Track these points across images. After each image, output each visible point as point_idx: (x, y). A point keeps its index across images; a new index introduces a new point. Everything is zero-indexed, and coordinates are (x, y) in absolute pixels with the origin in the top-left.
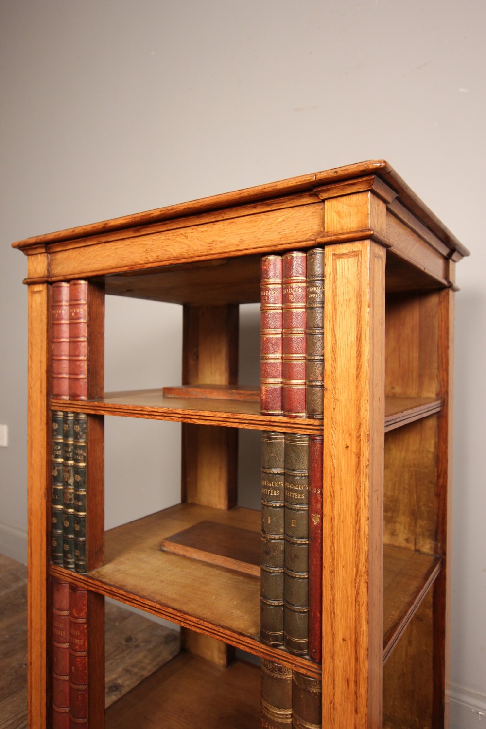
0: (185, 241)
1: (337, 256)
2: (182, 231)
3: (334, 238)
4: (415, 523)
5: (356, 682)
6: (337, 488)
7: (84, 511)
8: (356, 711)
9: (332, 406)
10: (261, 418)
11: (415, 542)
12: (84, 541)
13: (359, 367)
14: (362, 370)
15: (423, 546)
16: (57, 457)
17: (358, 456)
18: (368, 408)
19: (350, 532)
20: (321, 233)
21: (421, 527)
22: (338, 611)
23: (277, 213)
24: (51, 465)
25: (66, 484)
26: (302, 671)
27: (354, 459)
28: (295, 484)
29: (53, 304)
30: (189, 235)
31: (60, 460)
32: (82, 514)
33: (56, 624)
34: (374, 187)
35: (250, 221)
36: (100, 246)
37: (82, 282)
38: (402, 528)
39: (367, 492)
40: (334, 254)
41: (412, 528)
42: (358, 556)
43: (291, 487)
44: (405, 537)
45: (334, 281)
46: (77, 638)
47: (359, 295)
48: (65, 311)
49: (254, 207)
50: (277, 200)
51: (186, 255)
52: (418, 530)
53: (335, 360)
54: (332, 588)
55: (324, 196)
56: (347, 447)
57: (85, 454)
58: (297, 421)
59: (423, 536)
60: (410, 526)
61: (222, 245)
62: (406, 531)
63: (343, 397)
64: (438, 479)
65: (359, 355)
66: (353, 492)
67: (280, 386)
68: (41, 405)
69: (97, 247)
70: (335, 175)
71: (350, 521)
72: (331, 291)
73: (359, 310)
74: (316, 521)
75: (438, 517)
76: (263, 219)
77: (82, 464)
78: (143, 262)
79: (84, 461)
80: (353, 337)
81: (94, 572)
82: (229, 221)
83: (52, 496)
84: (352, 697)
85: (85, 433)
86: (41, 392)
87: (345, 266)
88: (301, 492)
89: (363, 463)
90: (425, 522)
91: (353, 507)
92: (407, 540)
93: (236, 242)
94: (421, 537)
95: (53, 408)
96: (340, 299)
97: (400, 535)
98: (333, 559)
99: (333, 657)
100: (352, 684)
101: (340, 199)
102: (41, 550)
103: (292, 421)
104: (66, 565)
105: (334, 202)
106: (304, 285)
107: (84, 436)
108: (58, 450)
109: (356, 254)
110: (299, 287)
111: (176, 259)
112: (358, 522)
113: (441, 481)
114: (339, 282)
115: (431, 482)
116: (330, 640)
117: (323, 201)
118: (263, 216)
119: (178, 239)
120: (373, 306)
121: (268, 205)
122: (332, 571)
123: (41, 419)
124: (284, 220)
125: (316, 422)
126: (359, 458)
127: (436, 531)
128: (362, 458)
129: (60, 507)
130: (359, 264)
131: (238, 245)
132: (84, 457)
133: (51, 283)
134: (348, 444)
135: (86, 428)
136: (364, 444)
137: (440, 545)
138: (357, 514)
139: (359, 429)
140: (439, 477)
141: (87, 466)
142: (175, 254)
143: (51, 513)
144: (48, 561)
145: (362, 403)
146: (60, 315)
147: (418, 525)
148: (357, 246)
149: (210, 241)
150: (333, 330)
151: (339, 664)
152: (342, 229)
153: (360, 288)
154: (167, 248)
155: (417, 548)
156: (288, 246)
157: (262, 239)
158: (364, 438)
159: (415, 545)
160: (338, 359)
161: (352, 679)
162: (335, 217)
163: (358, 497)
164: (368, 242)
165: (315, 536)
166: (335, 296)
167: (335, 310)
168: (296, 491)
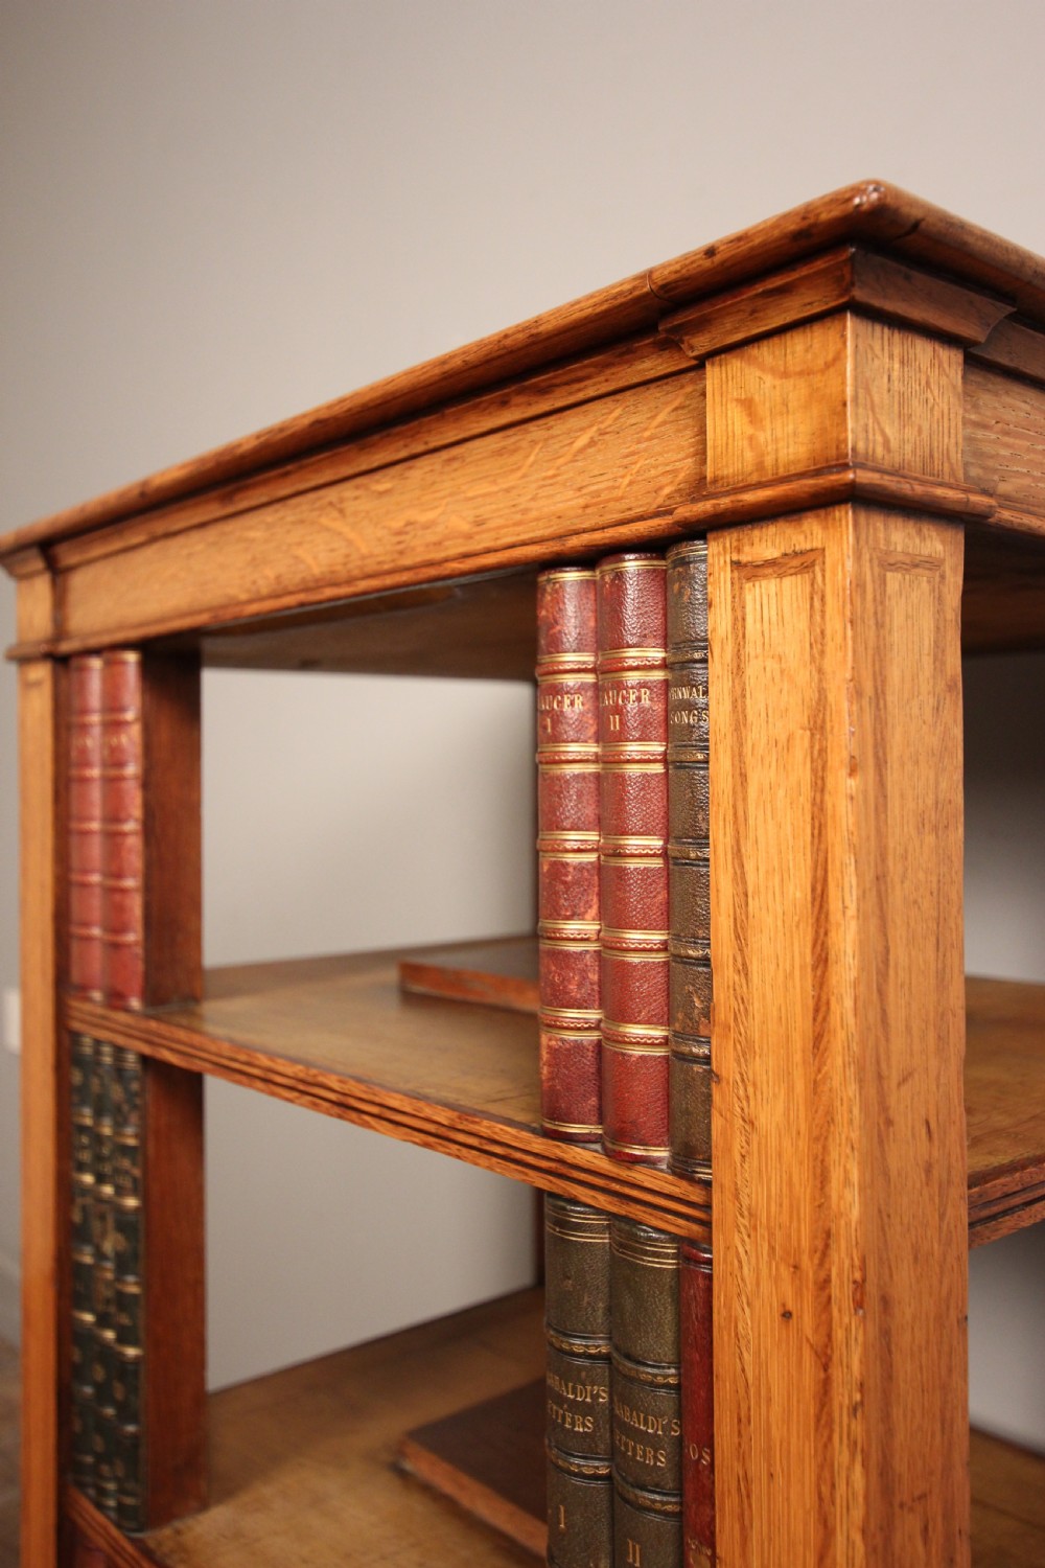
0: (339, 525)
1: (749, 572)
2: (331, 494)
3: (725, 502)
6: (757, 1468)
7: (136, 1345)
9: (738, 1143)
10: (539, 1145)
12: (135, 1437)
13: (820, 1009)
14: (834, 1019)
16: (81, 1167)
17: (824, 1360)
18: (855, 1176)
20: (699, 487)
23: (573, 420)
24: (65, 1190)
25: (97, 1253)
27: (810, 1369)
29: (65, 719)
30: (350, 507)
31: (88, 1179)
32: (131, 1352)
34: (859, 294)
35: (499, 453)
36: (155, 547)
37: (132, 657)
39: (858, 1514)
40: (737, 565)
43: (628, 1415)
45: (738, 670)
47: (818, 726)
48: (93, 741)
49: (504, 403)
50: (560, 375)
51: (343, 573)
53: (744, 971)
55: (701, 343)
56: (787, 1315)
57: (137, 1172)
58: (640, 1175)
61: (431, 537)
63: (771, 1114)
65: (822, 960)
66: (810, 1500)
67: (594, 1036)
68: (45, 1012)
69: (149, 552)
70: (707, 263)
72: (727, 706)
73: (820, 785)
76: (534, 442)
77: (131, 1202)
78: (243, 596)
79: (135, 1193)
80: (798, 890)
81: (167, 1531)
82: (445, 455)
85: (135, 1107)
86: (44, 973)
87: (771, 612)
88: (656, 1444)
89: (841, 1394)
93: (465, 527)
95: (69, 1024)
96: (756, 735)
101: (754, 351)
102: (46, 1434)
103: (624, 1173)
104: (98, 1496)
105: (735, 365)
106: (658, 676)
107: (133, 1118)
108: (84, 1148)
109: (804, 562)
110: (643, 685)
111: (320, 583)
114: (752, 670)
117: (700, 364)
118: (535, 431)
119: (324, 521)
120: (881, 765)
121: (544, 391)
123: (44, 1051)
124: (592, 443)
125: (696, 1195)
126: (826, 1367)
128: (837, 1373)
129: (88, 1318)
130: (817, 597)
131: (469, 537)
132: (135, 1180)
133: (63, 661)
134: (790, 1306)
135: (136, 1094)
136: (844, 1317)
139: (824, 1253)
141: (141, 1211)
142: (316, 571)
145: (834, 1155)
146: (84, 751)
148: (807, 534)
149: (397, 524)
150: (738, 853)
152: (760, 466)
153: (822, 693)
154: (300, 552)
156: (598, 537)
157: (534, 514)
158: (841, 1292)
160: (754, 967)
162: (737, 419)
163: (826, 1526)
164: (845, 515)
166: (740, 723)
167: (743, 777)
168: (642, 1437)
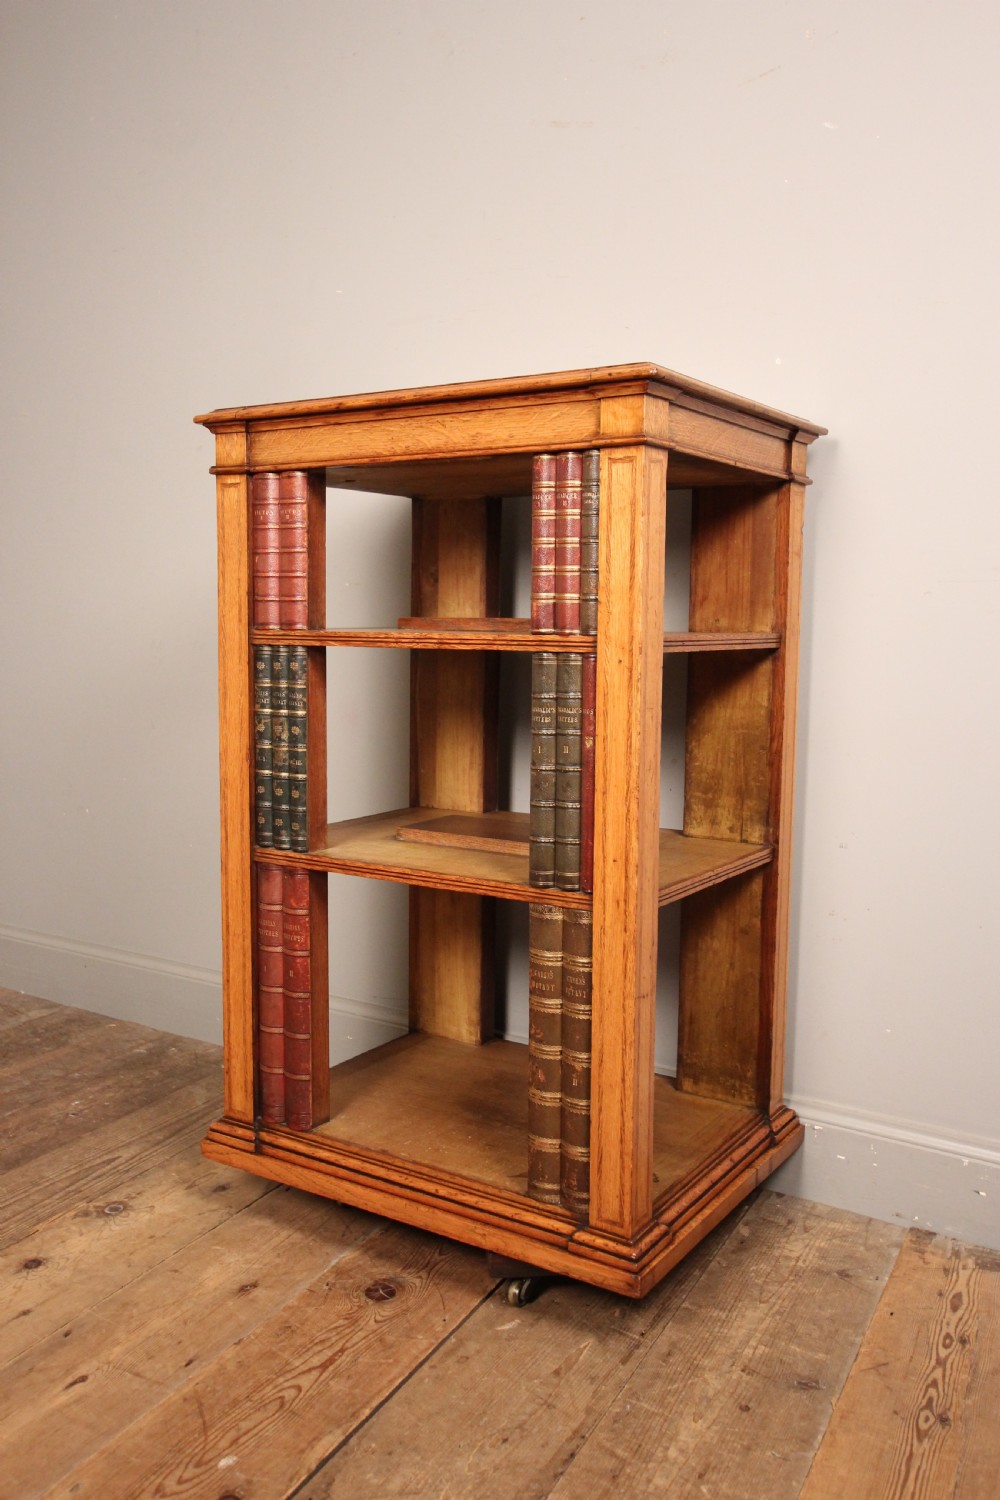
0: (443, 430)
1: (612, 461)
2: (439, 418)
3: (609, 441)
4: (742, 805)
5: (625, 901)
6: (610, 706)
7: (305, 773)
8: (625, 931)
9: (606, 620)
10: (532, 638)
11: (742, 830)
12: (304, 812)
13: (632, 578)
14: (636, 580)
15: (751, 835)
16: (263, 706)
17: (631, 670)
18: (640, 620)
19: (623, 749)
20: (597, 434)
21: (749, 808)
22: (609, 833)
23: (551, 408)
24: (255, 717)
25: (276, 740)
26: (574, 906)
27: (626, 675)
28: (567, 707)
29: (255, 501)
30: (448, 424)
31: (268, 711)
32: (301, 776)
33: (264, 923)
34: (649, 391)
35: (520, 414)
36: (327, 428)
37: (299, 474)
38: (726, 813)
39: (639, 706)
40: (610, 459)
41: (737, 813)
42: (629, 774)
43: (564, 710)
44: (729, 824)
45: (610, 488)
46: (297, 933)
47: (633, 504)
48: (272, 513)
49: (526, 399)
50: (551, 394)
51: (444, 448)
52: (746, 813)
53: (609, 571)
54: (604, 810)
55: (601, 395)
56: (620, 661)
57: (305, 700)
58: (570, 638)
59: (752, 820)
60: (735, 809)
61: (488, 439)
62: (730, 817)
63: (616, 610)
64: (771, 743)
65: (633, 565)
66: (625, 707)
67: (552, 601)
68: (240, 638)
69: (322, 430)
70: (609, 377)
71: (622, 738)
72: (605, 498)
73: (633, 519)
74: (589, 744)
75: (770, 793)
76: (535, 413)
77: (301, 713)
78: (387, 453)
79: (304, 708)
80: (627, 548)
82: (496, 411)
83: (256, 759)
84: (623, 916)
85: (305, 672)
86: (240, 620)
87: (620, 472)
88: (574, 716)
89: (635, 678)
90: (754, 802)
91: (625, 723)
92: (731, 829)
93: (505, 437)
94: (749, 823)
95: (257, 642)
96: (615, 506)
97: (723, 823)
98: (605, 780)
99: (603, 881)
100: (622, 904)
101: (616, 399)
102: (242, 829)
103: (565, 639)
104: (277, 844)
105: (610, 402)
106: (579, 489)
107: (304, 677)
108: (265, 697)
109: (630, 459)
110: (574, 492)
111: (430, 452)
112: (629, 738)
113: (775, 745)
114: (614, 488)
115: (763, 748)
116: (601, 863)
117: (599, 399)
118: (536, 409)
119: (434, 427)
120: (649, 514)
121: (542, 398)
122: (604, 793)
123: (240, 657)
124: (558, 416)
125: (590, 639)
126: (631, 672)
127: (768, 813)
128: (634, 672)
129: (267, 772)
130: (634, 470)
131: (507, 441)
132: (304, 703)
133: (252, 474)
134: (621, 659)
135: (306, 666)
136: (637, 656)
137: (771, 830)
138: (629, 729)
139: (631, 643)
140: (772, 739)
141: (308, 714)
142: (430, 447)
143: (255, 780)
144: (252, 844)
145: (635, 615)
146: (265, 517)
147: (745, 807)
148: (632, 452)
149: (473, 433)
150: (608, 540)
151: (609, 887)
152: (618, 432)
153: (634, 494)
154: (420, 438)
155: (744, 837)
156: (562, 447)
157: (535, 436)
158: (636, 651)
159: (741, 834)
160: (612, 571)
161: (622, 898)
162: (611, 418)
163: (630, 713)
164: (643, 448)
165: (587, 761)
166: (610, 503)
167: (610, 518)
168: (569, 715)
